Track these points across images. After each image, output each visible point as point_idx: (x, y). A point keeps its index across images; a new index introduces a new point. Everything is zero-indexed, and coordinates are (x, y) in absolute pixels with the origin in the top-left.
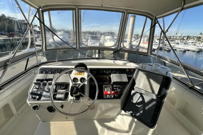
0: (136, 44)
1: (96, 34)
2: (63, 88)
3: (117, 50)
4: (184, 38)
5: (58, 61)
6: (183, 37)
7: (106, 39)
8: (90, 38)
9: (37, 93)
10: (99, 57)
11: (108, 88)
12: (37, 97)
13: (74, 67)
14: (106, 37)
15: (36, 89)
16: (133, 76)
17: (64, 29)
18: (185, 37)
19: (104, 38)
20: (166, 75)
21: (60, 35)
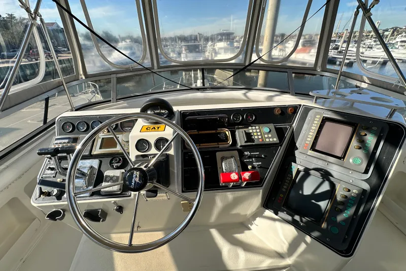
0: (279, 56)
1: (196, 39)
2: (116, 164)
3: (242, 67)
4: (386, 33)
5: (117, 100)
6: (384, 30)
7: (217, 49)
8: (185, 50)
9: (54, 180)
10: (204, 85)
11: (229, 160)
12: (55, 191)
13: (138, 110)
14: (217, 44)
15: (53, 172)
16: (291, 126)
17: (131, 35)
18: (387, 30)
19: (212, 47)
20: (387, 119)
21: (126, 49)
